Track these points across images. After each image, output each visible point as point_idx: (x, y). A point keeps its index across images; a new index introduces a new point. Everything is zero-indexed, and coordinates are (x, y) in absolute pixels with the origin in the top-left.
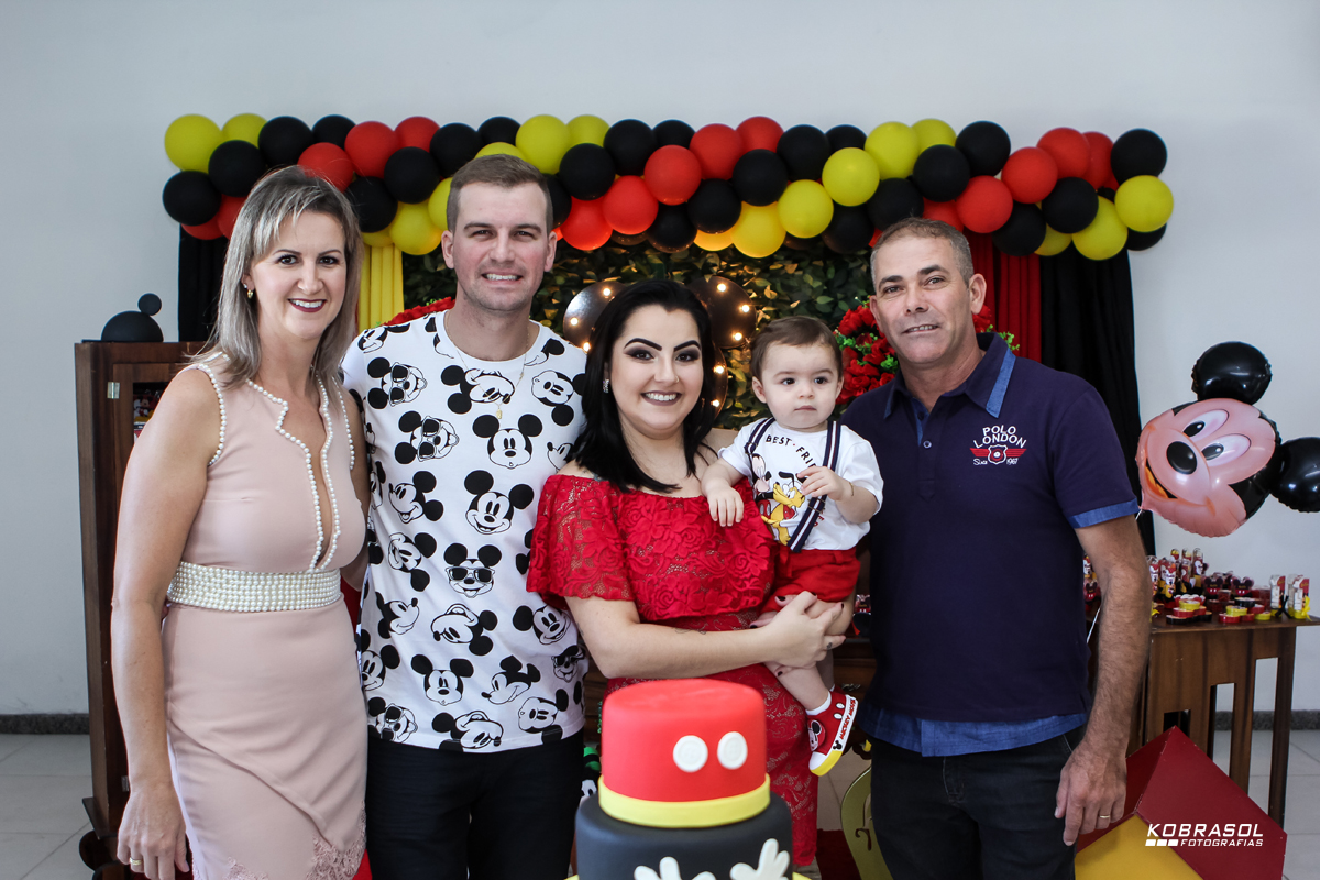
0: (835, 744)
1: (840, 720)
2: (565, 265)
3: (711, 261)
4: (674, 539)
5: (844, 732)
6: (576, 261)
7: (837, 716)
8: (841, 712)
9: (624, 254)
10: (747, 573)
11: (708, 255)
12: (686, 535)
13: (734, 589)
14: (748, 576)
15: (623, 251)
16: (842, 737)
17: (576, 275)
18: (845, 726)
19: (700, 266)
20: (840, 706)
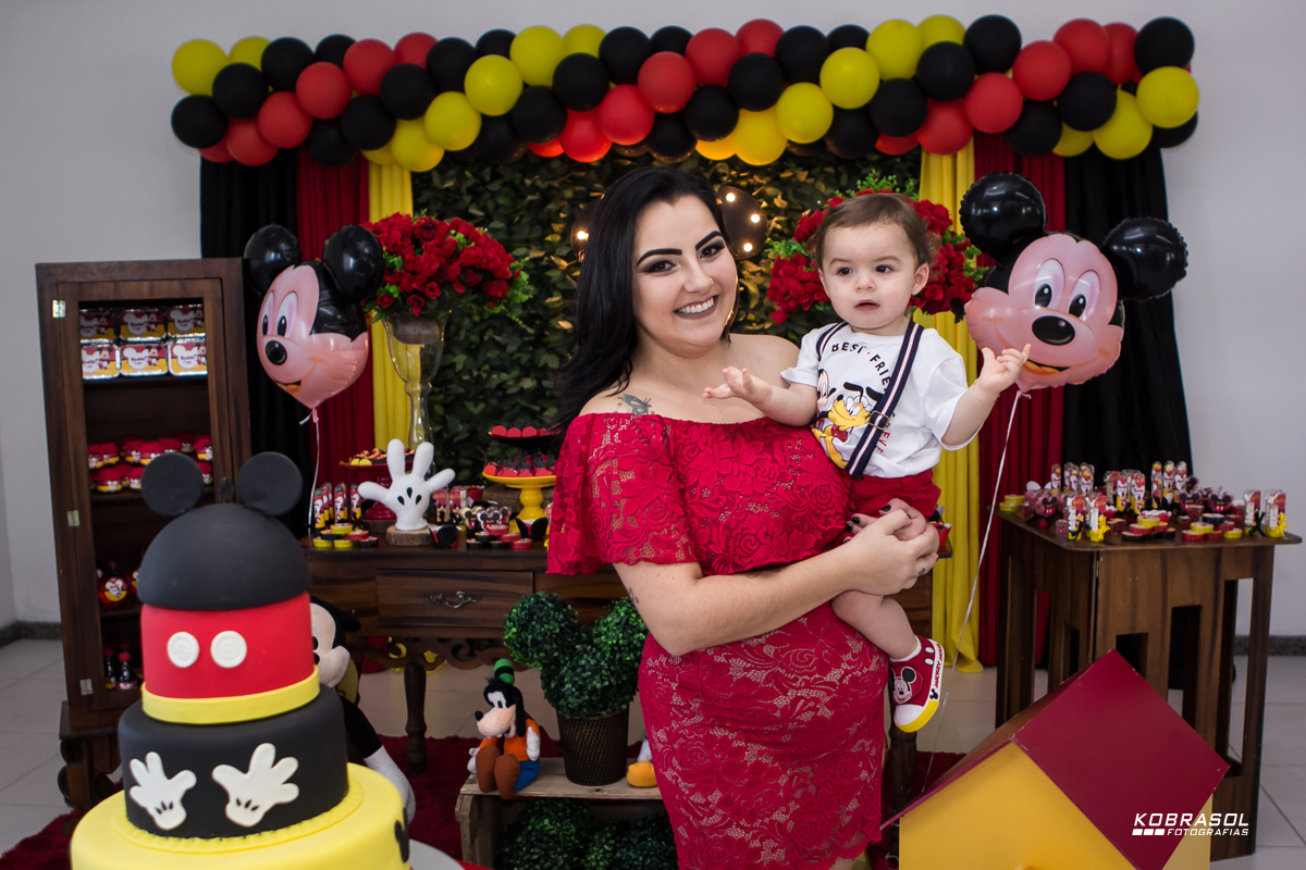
0: (931, 693)
1: (932, 666)
2: (571, 178)
3: (722, 171)
4: (746, 473)
5: (937, 679)
6: (583, 174)
7: (929, 661)
8: (932, 656)
9: (630, 165)
10: (831, 509)
11: (719, 165)
12: (758, 467)
13: (818, 528)
14: (832, 512)
15: (629, 162)
16: (936, 685)
17: (583, 188)
18: (937, 673)
19: (708, 175)
20: (929, 650)
